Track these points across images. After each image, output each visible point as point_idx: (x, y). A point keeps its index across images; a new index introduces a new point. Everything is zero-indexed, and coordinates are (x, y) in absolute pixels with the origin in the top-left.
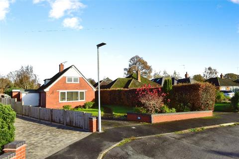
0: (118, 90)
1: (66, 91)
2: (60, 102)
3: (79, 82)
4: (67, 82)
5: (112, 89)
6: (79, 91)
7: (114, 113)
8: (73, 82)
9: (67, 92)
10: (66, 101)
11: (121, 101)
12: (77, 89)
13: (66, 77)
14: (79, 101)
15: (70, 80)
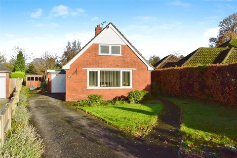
0: (200, 67)
1: (98, 70)
2: (89, 87)
3: (120, 55)
4: (100, 54)
5: (185, 66)
6: (122, 70)
7: (183, 128)
8: (110, 54)
9: (101, 72)
10: (98, 87)
11: (206, 91)
12: (117, 66)
13: (98, 45)
14: (122, 87)
15: (105, 49)
